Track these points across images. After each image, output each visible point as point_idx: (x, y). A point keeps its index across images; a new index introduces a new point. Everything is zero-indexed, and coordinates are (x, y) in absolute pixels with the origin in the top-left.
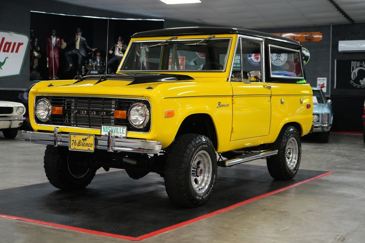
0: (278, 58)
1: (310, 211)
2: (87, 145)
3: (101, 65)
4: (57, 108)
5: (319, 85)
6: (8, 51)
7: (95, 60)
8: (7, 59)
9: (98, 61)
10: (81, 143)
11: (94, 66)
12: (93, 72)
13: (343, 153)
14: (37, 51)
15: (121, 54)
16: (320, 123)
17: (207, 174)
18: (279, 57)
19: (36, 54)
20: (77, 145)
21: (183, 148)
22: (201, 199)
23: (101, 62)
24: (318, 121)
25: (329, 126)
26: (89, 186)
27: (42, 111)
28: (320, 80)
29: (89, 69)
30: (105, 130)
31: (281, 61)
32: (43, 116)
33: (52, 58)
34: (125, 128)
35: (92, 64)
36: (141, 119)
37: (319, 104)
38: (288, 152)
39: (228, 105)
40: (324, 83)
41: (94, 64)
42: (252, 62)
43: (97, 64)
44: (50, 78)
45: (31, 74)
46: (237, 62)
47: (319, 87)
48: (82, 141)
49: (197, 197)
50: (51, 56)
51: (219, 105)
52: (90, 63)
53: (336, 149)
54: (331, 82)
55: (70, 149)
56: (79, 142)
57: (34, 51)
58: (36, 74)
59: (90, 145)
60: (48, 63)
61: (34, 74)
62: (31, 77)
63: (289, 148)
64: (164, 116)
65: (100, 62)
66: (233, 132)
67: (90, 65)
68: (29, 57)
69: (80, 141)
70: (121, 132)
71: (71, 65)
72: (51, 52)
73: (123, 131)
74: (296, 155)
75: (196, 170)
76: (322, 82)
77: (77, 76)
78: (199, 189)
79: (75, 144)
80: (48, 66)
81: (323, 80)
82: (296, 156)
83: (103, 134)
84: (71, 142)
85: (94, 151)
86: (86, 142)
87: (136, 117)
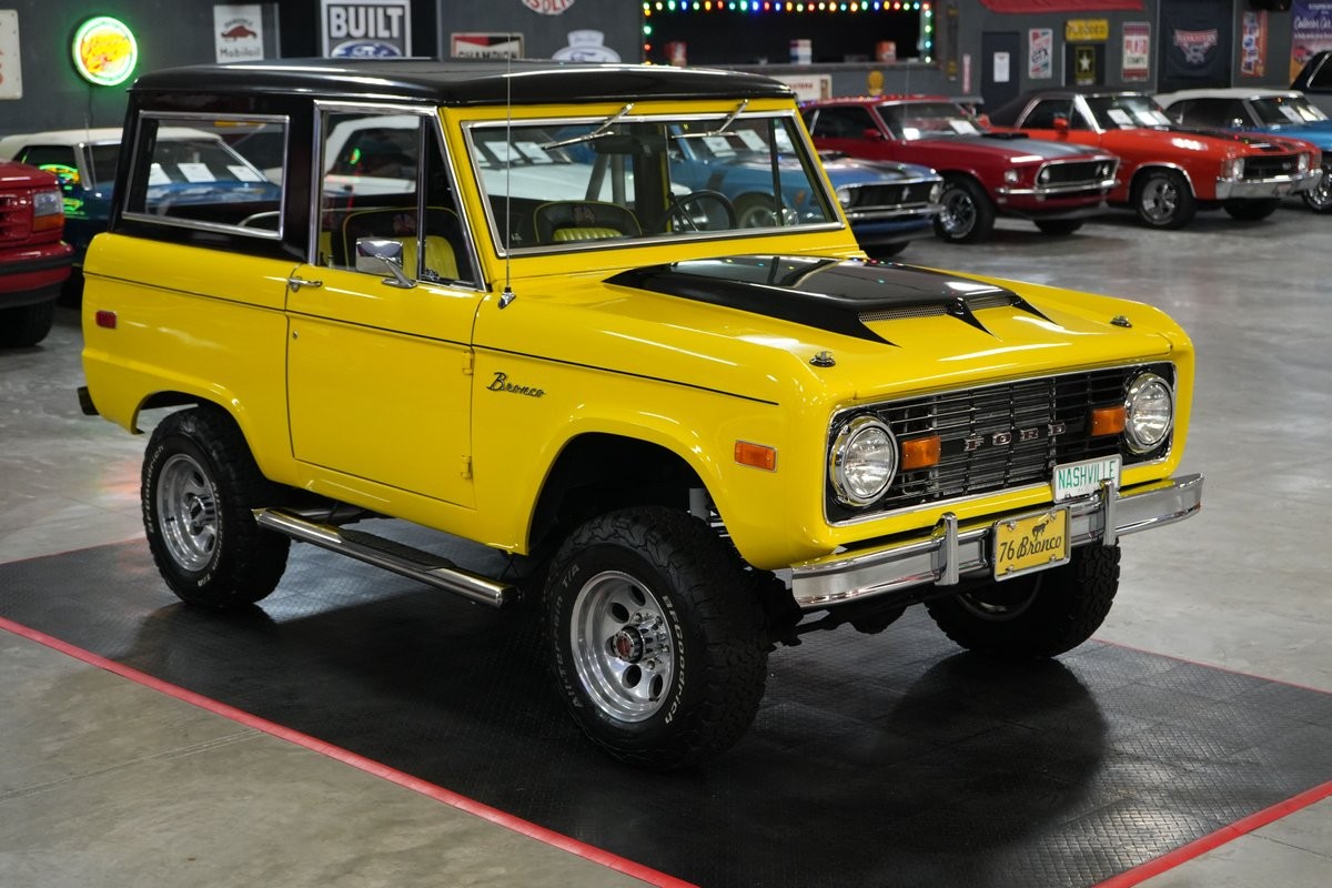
2: (1047, 545)
10: (1028, 546)
20: (1015, 555)
30: (1064, 483)
34: (1117, 460)
48: (1031, 539)
56: (1022, 543)
59: (1054, 543)
69: (1023, 538)
70: (1107, 474)
73: (1111, 471)
79: (1011, 552)
83: (1060, 495)
84: (999, 550)
85: (1067, 561)
86: (1042, 537)
87: (1146, 421)
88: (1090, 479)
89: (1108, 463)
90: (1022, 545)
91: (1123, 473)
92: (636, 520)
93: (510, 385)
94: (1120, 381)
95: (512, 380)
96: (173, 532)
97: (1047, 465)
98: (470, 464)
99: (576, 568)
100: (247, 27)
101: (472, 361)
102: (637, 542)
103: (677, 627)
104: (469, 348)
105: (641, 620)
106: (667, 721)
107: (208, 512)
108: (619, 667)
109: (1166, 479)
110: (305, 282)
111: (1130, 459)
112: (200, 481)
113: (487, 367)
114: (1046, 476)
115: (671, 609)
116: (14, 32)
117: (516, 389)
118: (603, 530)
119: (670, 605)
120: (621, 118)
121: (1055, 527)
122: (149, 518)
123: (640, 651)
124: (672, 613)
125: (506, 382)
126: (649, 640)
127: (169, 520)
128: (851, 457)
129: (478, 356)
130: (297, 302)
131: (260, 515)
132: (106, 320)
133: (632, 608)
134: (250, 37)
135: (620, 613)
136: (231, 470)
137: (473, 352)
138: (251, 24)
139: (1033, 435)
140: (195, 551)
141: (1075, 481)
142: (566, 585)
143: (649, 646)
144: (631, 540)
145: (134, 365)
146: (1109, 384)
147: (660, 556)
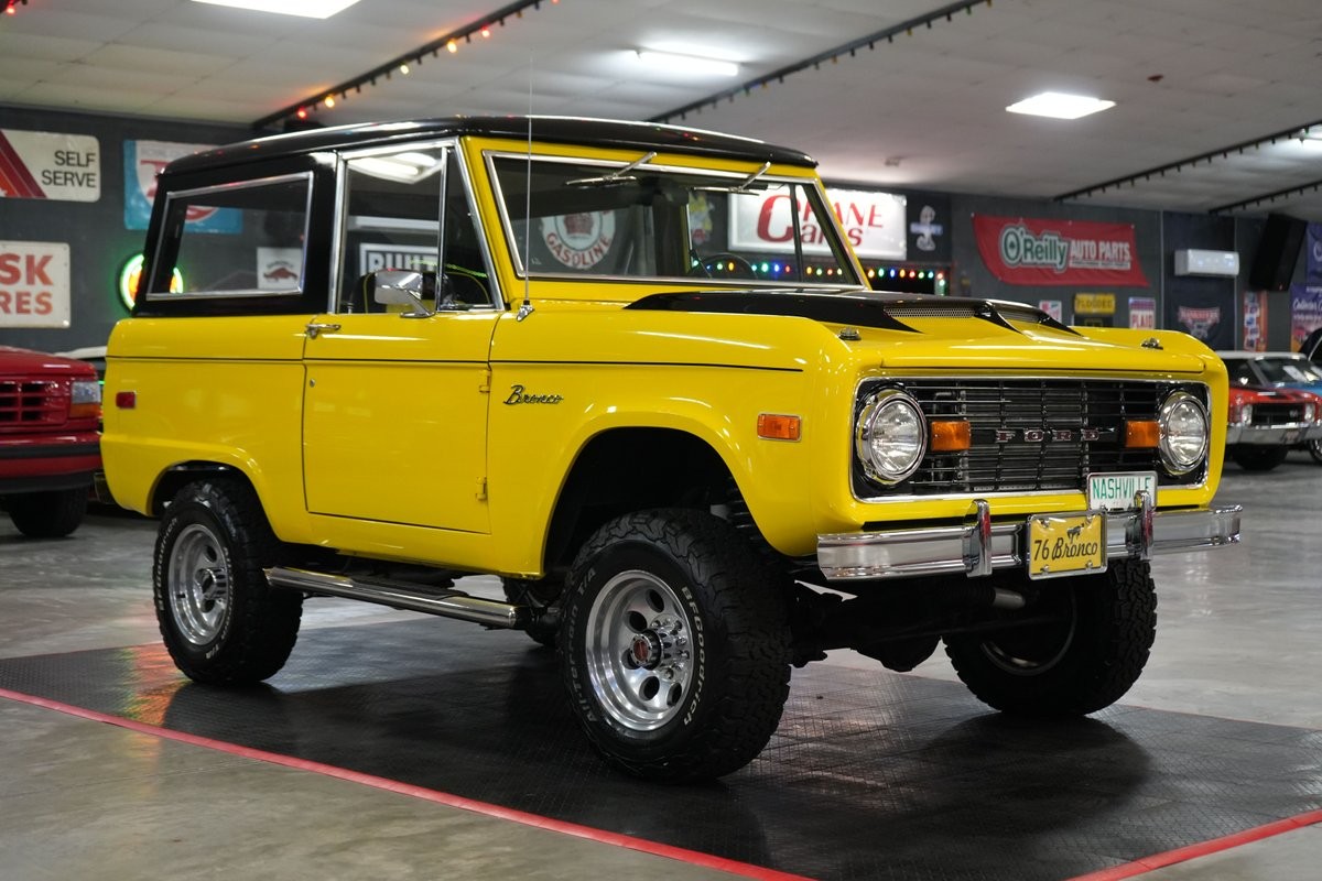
2: (1082, 549)
10: (1063, 548)
20: (1050, 555)
30: (1098, 493)
34: (1153, 477)
48: (1067, 540)
56: (1057, 544)
59: (1090, 549)
69: (1059, 539)
79: (1046, 552)
83: (1095, 504)
84: (1033, 547)
85: (1104, 569)
86: (1077, 541)
87: (1180, 441)
88: (1125, 493)
89: (1143, 479)
90: (1058, 546)
91: (1159, 493)
92: (654, 516)
93: (526, 397)
94: (1153, 397)
95: (529, 392)
96: (182, 608)
97: (1080, 473)
98: (485, 485)
99: (592, 572)
100: (289, 269)
101: (489, 378)
102: (655, 536)
103: (697, 619)
104: (486, 365)
105: (660, 626)
106: (686, 722)
107: (219, 585)
108: (635, 679)
109: (1203, 506)
110: (324, 326)
111: (1165, 479)
112: (212, 555)
113: (504, 381)
114: (1080, 484)
115: (691, 600)
116: (66, 265)
117: (535, 399)
118: (623, 530)
119: (689, 597)
120: (642, 166)
121: (1091, 532)
122: (160, 596)
123: (658, 655)
124: (692, 604)
125: (523, 395)
126: (667, 645)
127: (180, 597)
128: (878, 434)
129: (495, 373)
130: (314, 349)
131: (270, 574)
132: (125, 400)
133: (650, 615)
134: (291, 279)
135: (638, 622)
136: (244, 533)
137: (490, 369)
138: (292, 266)
139: (1066, 437)
140: (204, 626)
141: (1109, 492)
142: (582, 592)
143: (668, 651)
144: (649, 534)
145: (152, 442)
146: (1144, 396)
147: (679, 547)
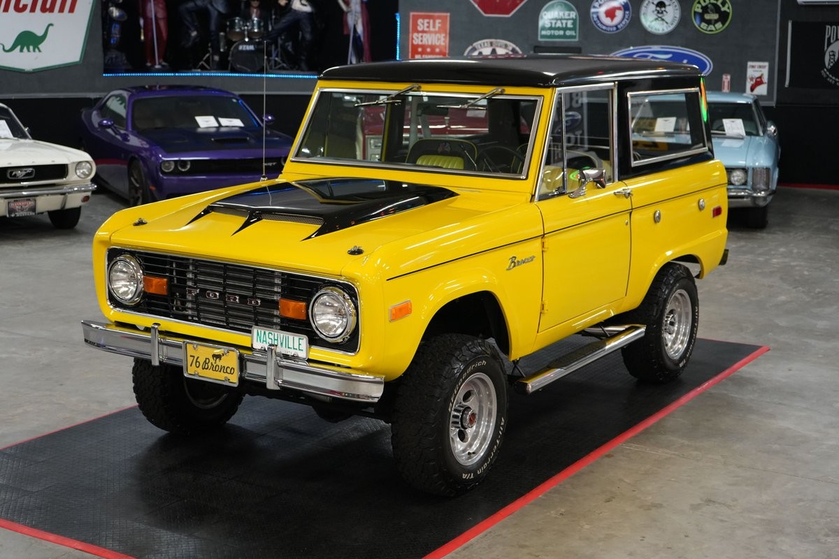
0: (660, 15)
1: (709, 501)
2: (223, 369)
3: (262, 29)
4: (155, 281)
5: (752, 79)
6: (51, 10)
7: (247, 18)
8: (50, 28)
9: (255, 22)
10: (210, 365)
11: (246, 33)
12: (244, 46)
13: (797, 268)
14: (118, 6)
15: (305, 5)
16: (749, 188)
17: (485, 421)
18: (662, 13)
19: (115, 12)
20: (201, 366)
21: (433, 375)
22: (472, 477)
23: (262, 24)
24: (745, 183)
25: (770, 195)
26: (233, 421)
27: (123, 283)
28: (753, 67)
29: (234, 40)
30: (260, 338)
31: (667, 23)
32: (126, 293)
33: (151, 19)
34: (305, 339)
35: (240, 28)
36: (338, 322)
37: (748, 137)
38: (668, 322)
39: (532, 258)
40: (762, 75)
41: (246, 28)
42: (599, 24)
43: (253, 28)
44: (149, 64)
45: (107, 58)
46: (566, 24)
47: (752, 83)
48: (212, 360)
49: (464, 476)
50: (149, 15)
51: (513, 264)
52: (236, 27)
53: (783, 256)
54: (777, 74)
55: (186, 375)
56: (205, 361)
57: (110, 4)
58: (116, 57)
59: (229, 371)
60: (142, 31)
61: (112, 58)
62: (105, 65)
63: (672, 312)
64: (388, 317)
65: (259, 23)
66: (544, 313)
67: (238, 30)
68: (100, 22)
69: (206, 359)
70: (296, 346)
71: (194, 34)
72: (149, 6)
73: (300, 344)
74: (686, 326)
75: (462, 416)
76: (757, 71)
77: (209, 57)
78: (469, 453)
79: (198, 363)
80: (142, 38)
81: (760, 67)
82: (686, 329)
83: (257, 346)
84: (189, 359)
85: (236, 385)
87: (327, 319)
88: (282, 344)
89: (296, 339)
91: (310, 350)
120: (412, 93)
141: (269, 341)
